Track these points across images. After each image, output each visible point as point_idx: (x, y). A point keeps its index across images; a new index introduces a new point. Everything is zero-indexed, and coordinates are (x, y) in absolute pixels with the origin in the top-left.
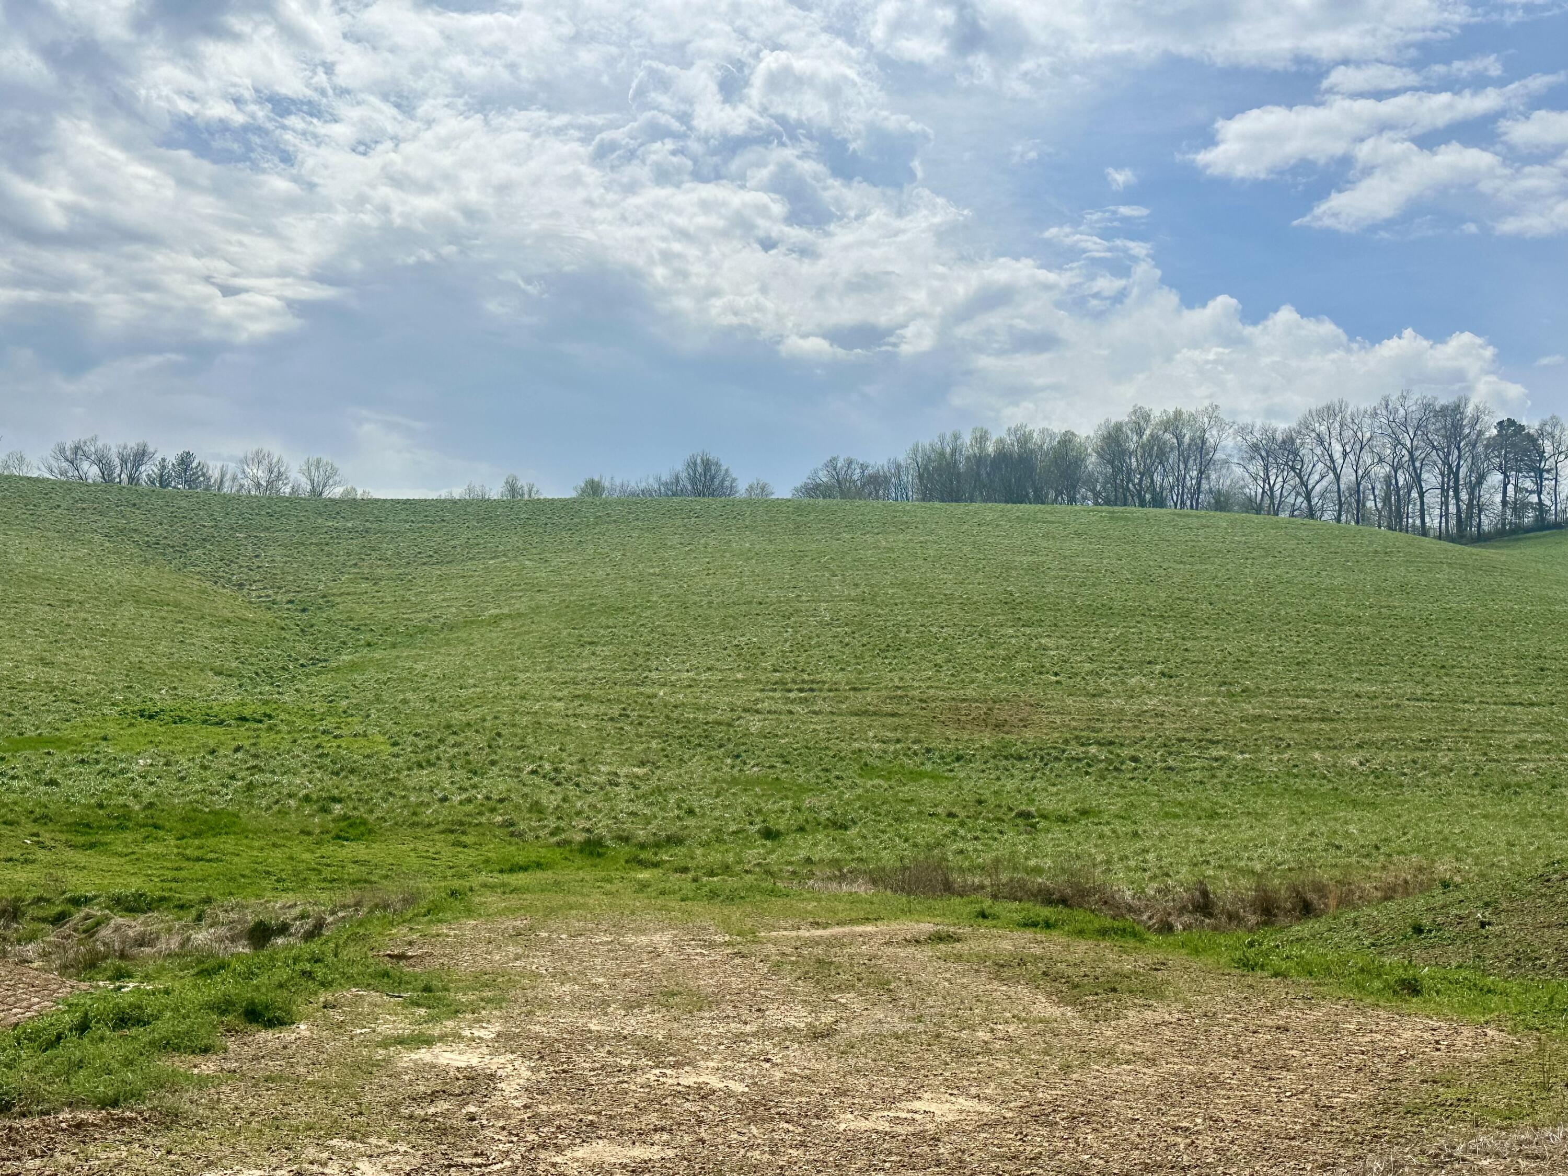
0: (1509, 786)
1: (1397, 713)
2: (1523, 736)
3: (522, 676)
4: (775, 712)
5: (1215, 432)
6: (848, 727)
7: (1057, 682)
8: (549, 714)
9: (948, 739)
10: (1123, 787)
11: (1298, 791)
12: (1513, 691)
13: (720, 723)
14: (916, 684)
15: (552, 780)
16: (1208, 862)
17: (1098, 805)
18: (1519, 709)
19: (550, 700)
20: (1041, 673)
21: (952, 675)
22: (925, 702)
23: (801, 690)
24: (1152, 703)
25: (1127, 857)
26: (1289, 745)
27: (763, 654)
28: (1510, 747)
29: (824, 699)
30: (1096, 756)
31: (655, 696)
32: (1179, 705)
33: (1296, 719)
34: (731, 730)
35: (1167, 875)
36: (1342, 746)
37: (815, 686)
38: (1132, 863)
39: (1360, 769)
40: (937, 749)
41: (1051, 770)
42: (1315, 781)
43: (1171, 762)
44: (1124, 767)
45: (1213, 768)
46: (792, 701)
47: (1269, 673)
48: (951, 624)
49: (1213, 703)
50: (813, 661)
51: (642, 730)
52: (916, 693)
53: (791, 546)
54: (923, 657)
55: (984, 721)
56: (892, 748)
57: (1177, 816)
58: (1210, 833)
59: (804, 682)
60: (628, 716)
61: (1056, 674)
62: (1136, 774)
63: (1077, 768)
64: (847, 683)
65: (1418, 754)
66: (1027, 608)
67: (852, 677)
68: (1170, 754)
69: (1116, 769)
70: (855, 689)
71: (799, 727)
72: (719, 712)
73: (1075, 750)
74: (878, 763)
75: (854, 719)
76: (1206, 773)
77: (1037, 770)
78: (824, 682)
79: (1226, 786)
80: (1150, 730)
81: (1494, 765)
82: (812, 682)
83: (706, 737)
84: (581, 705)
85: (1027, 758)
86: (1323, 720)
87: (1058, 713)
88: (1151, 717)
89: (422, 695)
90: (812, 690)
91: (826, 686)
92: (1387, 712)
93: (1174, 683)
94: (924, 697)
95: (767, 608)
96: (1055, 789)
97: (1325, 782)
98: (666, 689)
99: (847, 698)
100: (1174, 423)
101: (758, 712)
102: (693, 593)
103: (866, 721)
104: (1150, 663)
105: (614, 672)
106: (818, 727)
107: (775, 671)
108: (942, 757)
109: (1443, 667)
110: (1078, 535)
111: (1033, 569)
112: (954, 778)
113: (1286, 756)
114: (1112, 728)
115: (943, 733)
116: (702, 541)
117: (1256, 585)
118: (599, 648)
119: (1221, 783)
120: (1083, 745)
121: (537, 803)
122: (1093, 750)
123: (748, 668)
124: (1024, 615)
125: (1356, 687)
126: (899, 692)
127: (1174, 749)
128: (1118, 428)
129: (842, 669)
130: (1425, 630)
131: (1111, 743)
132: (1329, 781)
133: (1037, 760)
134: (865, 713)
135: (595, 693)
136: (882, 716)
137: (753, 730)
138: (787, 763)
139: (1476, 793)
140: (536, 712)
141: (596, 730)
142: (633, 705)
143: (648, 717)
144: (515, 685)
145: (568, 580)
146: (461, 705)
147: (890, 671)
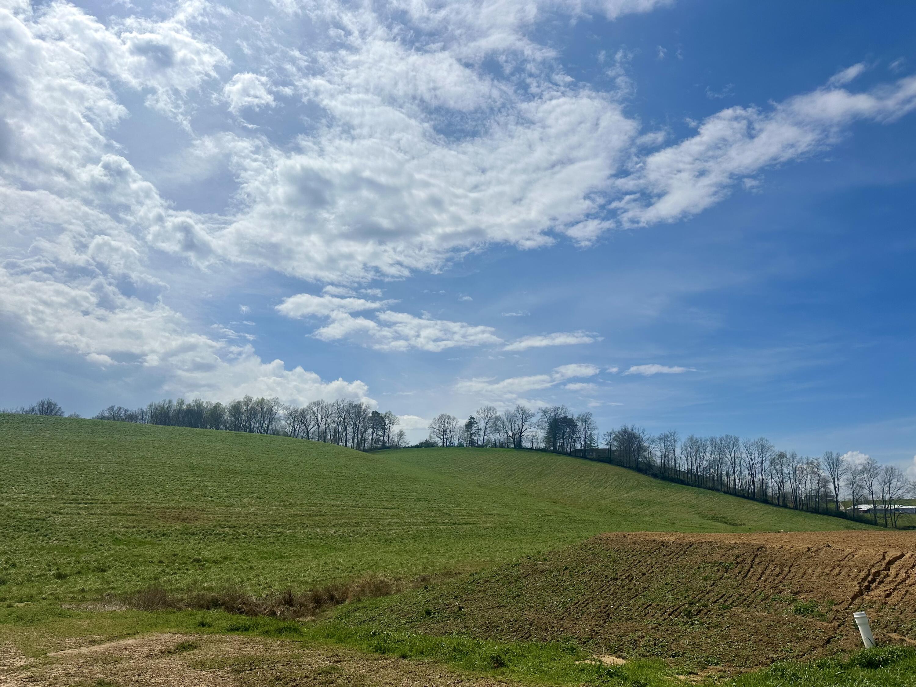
0: (388, 540)
1: (347, 512)
2: (390, 520)
4: (70, 514)
5: (276, 408)
6: (109, 521)
7: (212, 501)
9: (159, 526)
10: (240, 546)
11: (312, 545)
12: (385, 503)
13: (38, 519)
14: (145, 501)
16: (287, 579)
17: (231, 554)
18: (388, 510)
20: (205, 497)
21: (164, 497)
22: (150, 509)
24: (253, 509)
25: (250, 579)
26: (307, 526)
27: (67, 486)
28: (386, 524)
29: (98, 508)
30: (228, 533)
32: (264, 510)
33: (310, 515)
34: (44, 522)
35: (270, 587)
36: (327, 526)
37: (93, 501)
38: (254, 582)
39: (335, 535)
40: (154, 531)
41: (208, 539)
42: (318, 540)
43: (260, 534)
44: (240, 537)
45: (277, 537)
46: (80, 509)
47: (299, 497)
48: (164, 475)
49: (278, 509)
50: (94, 490)
52: (146, 504)
53: (89, 439)
54: (150, 489)
55: (177, 518)
56: (131, 531)
57: (266, 558)
58: (283, 566)
59: (88, 499)
61: (211, 497)
62: (245, 540)
63: (220, 538)
64: (111, 500)
65: (355, 528)
66: (199, 469)
67: (113, 498)
68: (260, 531)
69: (237, 538)
70: (114, 503)
71: (82, 521)
72: (39, 513)
73: (218, 530)
74: (123, 538)
75: (113, 517)
76: (275, 539)
77: (201, 539)
78: (98, 500)
79: (283, 544)
80: (251, 521)
81: (381, 532)
82: (92, 499)
83: (30, 526)
85: (197, 534)
86: (320, 515)
87: (212, 514)
88: (252, 515)
90: (92, 503)
91: (100, 501)
92: (344, 512)
93: (262, 501)
94: (149, 506)
95: (72, 466)
96: (209, 548)
97: (322, 541)
98: (9, 502)
99: (110, 507)
100: (261, 403)
102: (33, 457)
103: (119, 518)
104: (252, 493)
106: (93, 521)
107: (73, 494)
108: (156, 535)
109: (361, 495)
110: (223, 441)
111: (201, 454)
112: (161, 544)
113: (306, 530)
114: (235, 520)
115: (157, 523)
116: (42, 434)
117: (293, 463)
119: (281, 543)
120: (222, 528)
122: (227, 530)
123: (58, 493)
124: (198, 472)
125: (332, 502)
126: (137, 505)
127: (261, 529)
128: (239, 403)
129: (109, 494)
130: (354, 481)
131: (235, 527)
132: (324, 540)
133: (201, 535)
134: (119, 514)
136: (127, 516)
137: (57, 522)
138: (74, 538)
139: (377, 543)
147: (133, 495)
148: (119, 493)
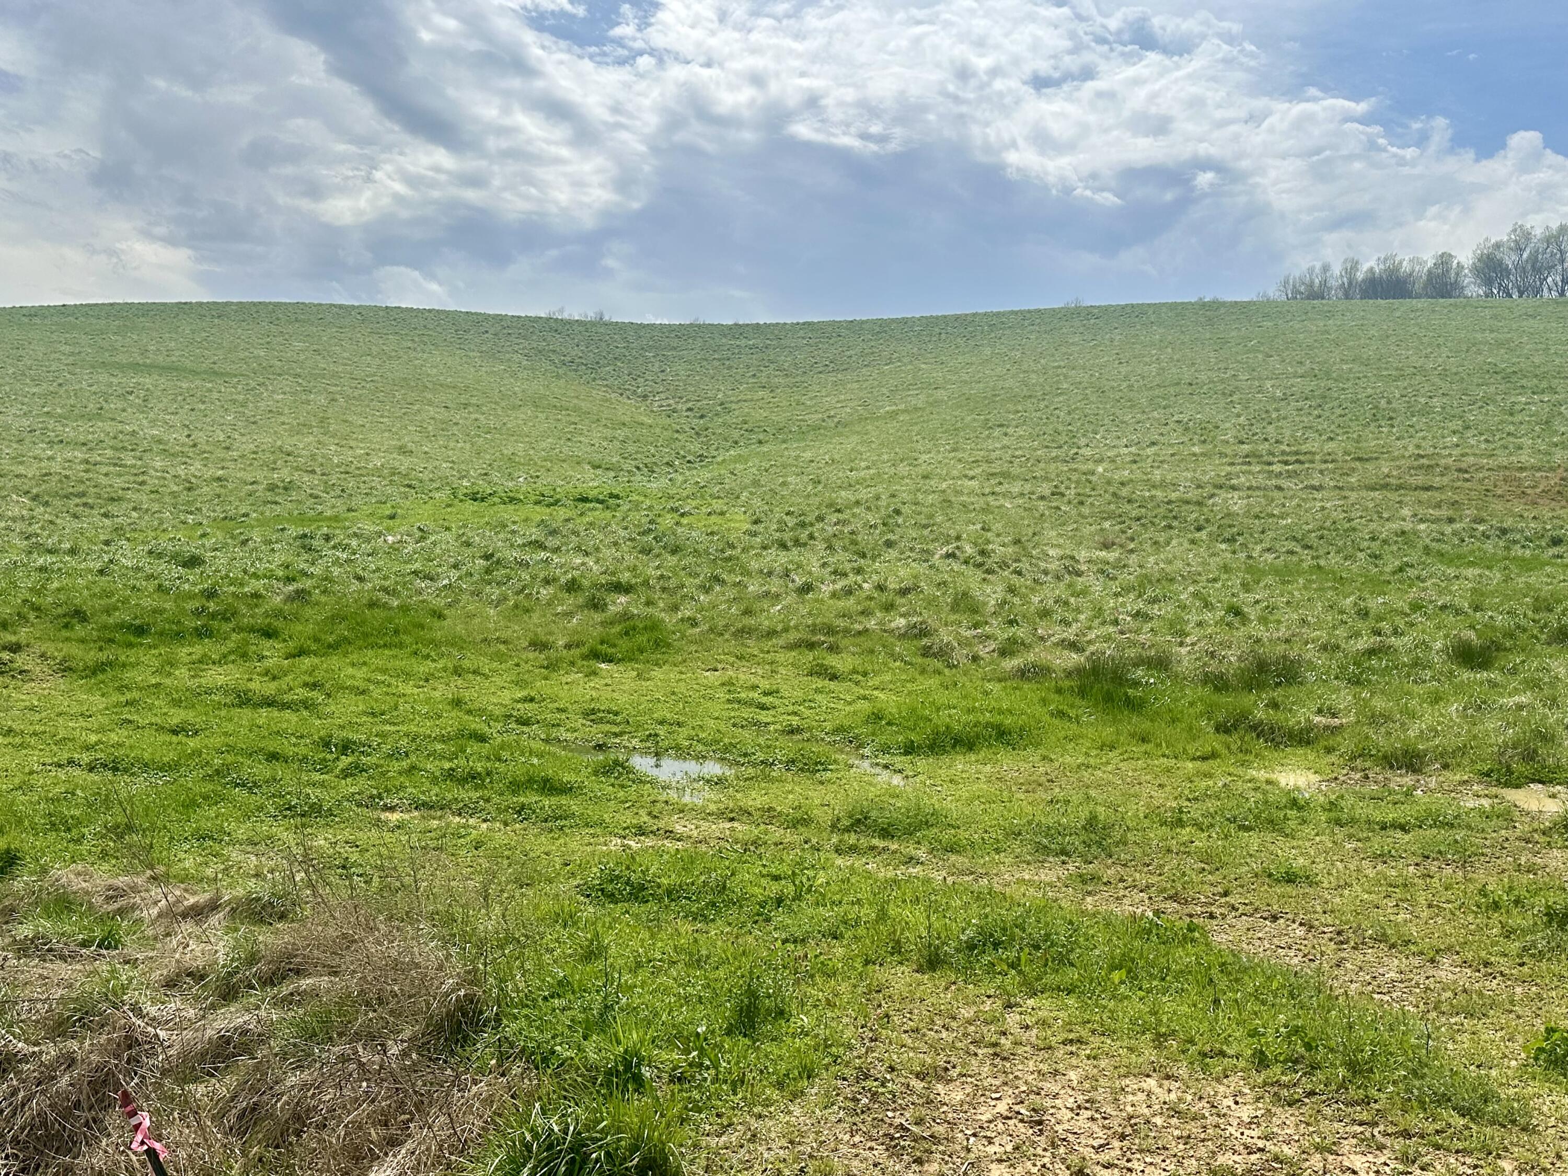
3: (925, 457)
4: (1258, 488)
6: (1370, 504)
8: (961, 493)
9: (1523, 517)
13: (1187, 502)
15: (980, 565)
19: (959, 478)
23: (1286, 463)
27: (1216, 428)
29: (1321, 472)
31: (1093, 473)
34: (1205, 510)
37: (1302, 458)
40: (1514, 529)
46: (1278, 476)
48: (1439, 394)
50: (1288, 433)
51: (1085, 510)
52: (1450, 461)
59: (1283, 453)
60: (1063, 495)
64: (1346, 453)
67: (1350, 447)
70: (1360, 459)
71: (1299, 506)
72: (1181, 488)
78: (1314, 454)
84: (1000, 483)
89: (806, 479)
90: (1302, 463)
91: (1317, 457)
94: (1464, 466)
99: (1353, 470)
101: (1234, 488)
103: (1394, 496)
105: (1035, 450)
107: (1241, 443)
115: (1512, 510)
118: (1010, 430)
121: (965, 594)
123: (1204, 442)
128: (1496, 247)
129: (1332, 439)
134: (1387, 486)
135: (1016, 470)
136: (1410, 489)
137: (1237, 509)
140: (944, 491)
141: (1025, 509)
142: (1067, 483)
143: (1090, 496)
144: (915, 466)
145: (966, 377)
146: (850, 485)
147: (1398, 439)
148: (1355, 436)
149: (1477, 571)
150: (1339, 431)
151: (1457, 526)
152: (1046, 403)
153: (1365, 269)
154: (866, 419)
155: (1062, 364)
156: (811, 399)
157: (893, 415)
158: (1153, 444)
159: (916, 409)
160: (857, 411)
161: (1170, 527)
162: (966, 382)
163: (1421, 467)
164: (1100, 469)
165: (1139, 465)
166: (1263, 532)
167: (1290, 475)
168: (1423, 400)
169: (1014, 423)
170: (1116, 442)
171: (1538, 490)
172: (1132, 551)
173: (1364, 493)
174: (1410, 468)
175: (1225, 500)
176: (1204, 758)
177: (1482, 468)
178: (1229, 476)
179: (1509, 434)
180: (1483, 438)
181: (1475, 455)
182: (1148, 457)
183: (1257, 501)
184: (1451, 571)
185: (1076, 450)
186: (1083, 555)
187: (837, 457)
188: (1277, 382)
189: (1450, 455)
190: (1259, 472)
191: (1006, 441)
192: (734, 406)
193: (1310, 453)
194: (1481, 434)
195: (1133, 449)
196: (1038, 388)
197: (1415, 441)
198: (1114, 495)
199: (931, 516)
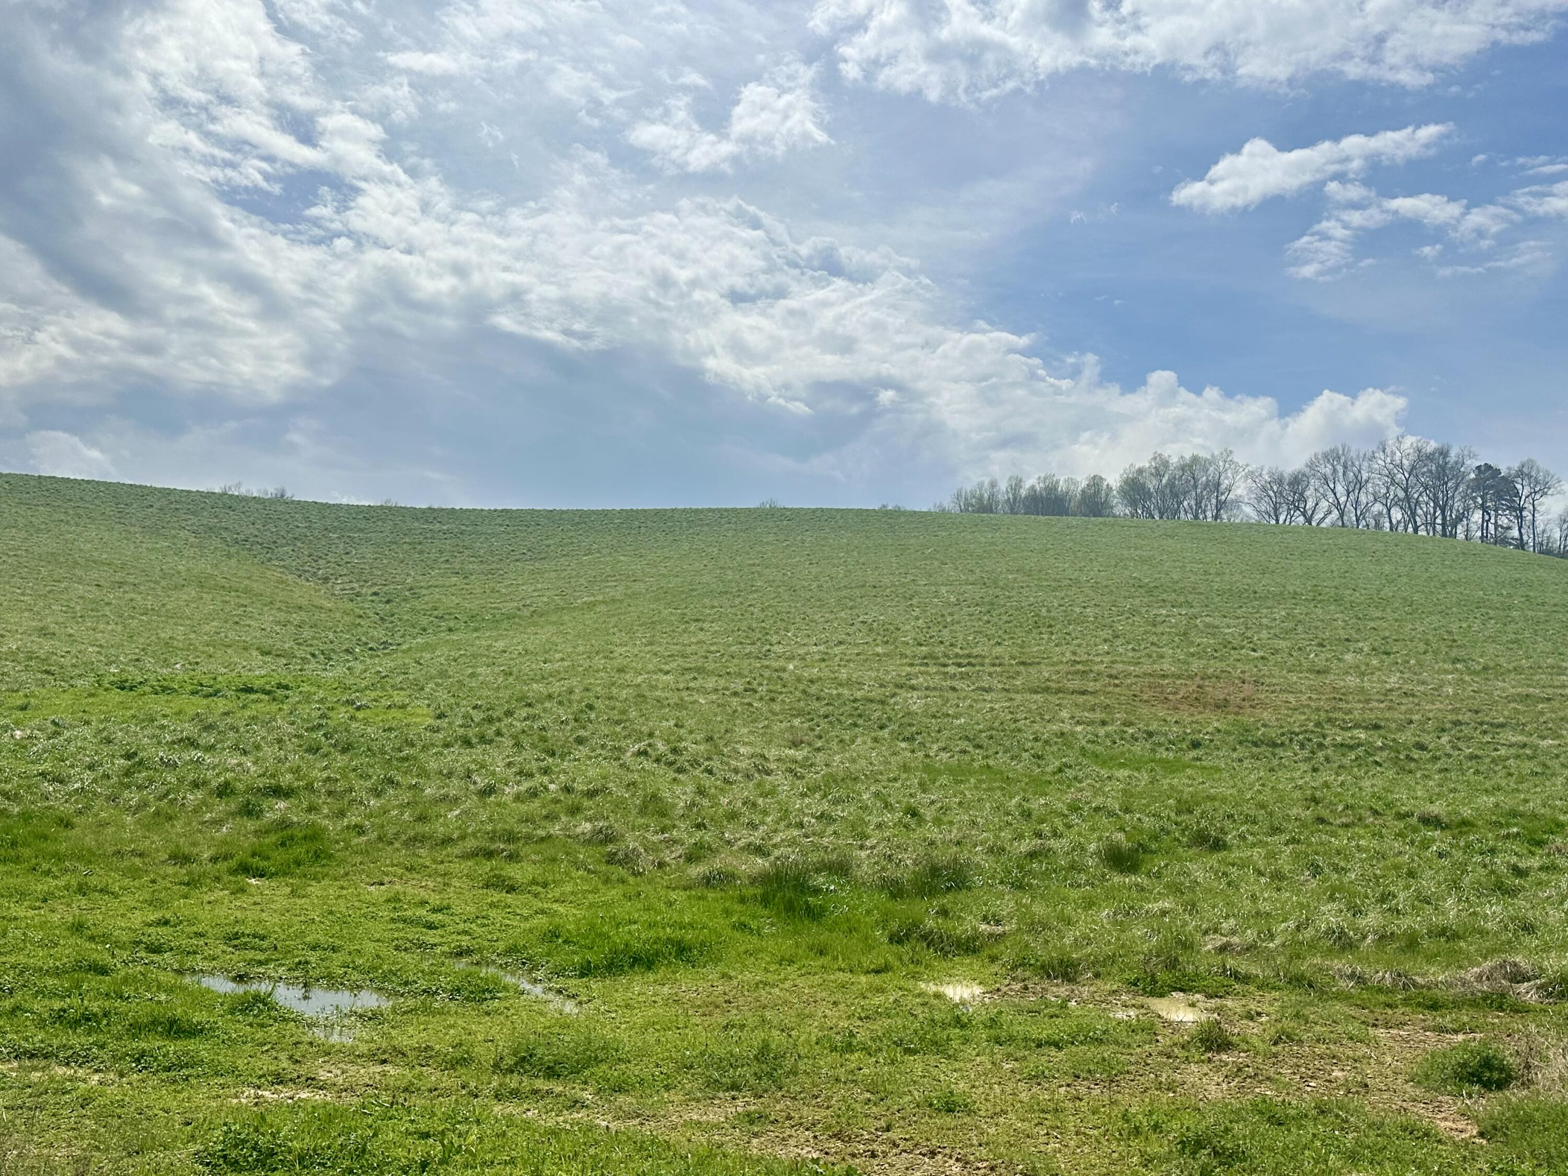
3: (621, 650)
5: (1230, 475)
6: (1034, 707)
8: (653, 688)
9: (1165, 721)
15: (671, 764)
19: (655, 672)
22: (1116, 678)
23: (959, 665)
29: (990, 675)
31: (784, 670)
32: (1424, 684)
37: (973, 661)
40: (1159, 733)
46: (952, 677)
47: (1491, 651)
49: (1461, 681)
50: (960, 636)
51: (776, 707)
52: (1102, 667)
53: (890, 541)
54: (1084, 633)
56: (1102, 731)
59: (957, 656)
60: (756, 692)
66: (1166, 591)
67: (1015, 651)
68: (1458, 739)
70: (1023, 663)
73: (1338, 735)
74: (1098, 749)
75: (1037, 697)
78: (984, 657)
82: (969, 656)
84: (695, 678)
87: (1288, 691)
88: (1401, 697)
89: (497, 670)
90: (973, 665)
91: (987, 661)
93: (1397, 660)
94: (1114, 672)
95: (883, 591)
98: (796, 662)
99: (1018, 673)
100: (1192, 466)
101: (913, 688)
102: (799, 579)
103: (1054, 699)
104: (1348, 640)
105: (729, 646)
106: (997, 706)
107: (920, 645)
108: (1174, 743)
111: (1146, 561)
114: (1364, 709)
115: (1156, 715)
116: (799, 538)
118: (706, 625)
120: (1343, 729)
121: (654, 796)
122: (1361, 735)
126: (1079, 667)
127: (1457, 734)
128: (1140, 472)
129: (999, 644)
131: (1376, 727)
134: (1048, 689)
135: (710, 666)
137: (915, 708)
138: (980, 747)
140: (639, 685)
141: (719, 706)
142: (759, 680)
143: (781, 693)
144: (611, 659)
145: (664, 571)
146: (543, 678)
147: (1057, 646)
148: (1019, 642)
149: (1127, 773)
150: (1006, 637)
151: (1109, 728)
152: (740, 599)
153: (1027, 486)
154: (563, 609)
155: (757, 562)
156: (506, 587)
157: (591, 606)
158: (841, 643)
159: (614, 601)
160: (554, 601)
161: (855, 725)
162: (664, 575)
163: (1077, 672)
164: (791, 667)
165: (827, 663)
166: (939, 731)
167: (964, 676)
168: (1078, 610)
169: (710, 618)
170: (806, 641)
171: (1179, 697)
172: (818, 750)
173: (1027, 696)
174: (1068, 673)
175: (906, 700)
176: (877, 972)
177: (1130, 674)
178: (909, 676)
179: (1152, 644)
180: (1130, 647)
181: (1123, 662)
182: (836, 655)
183: (934, 701)
184: (1104, 773)
185: (768, 647)
186: (772, 753)
187: (531, 647)
188: (953, 588)
189: (1102, 662)
190: (936, 673)
191: (701, 635)
192: (424, 592)
193: (980, 656)
194: (1128, 643)
195: (822, 648)
196: (734, 585)
197: (1072, 648)
198: (804, 692)
199: (624, 712)
